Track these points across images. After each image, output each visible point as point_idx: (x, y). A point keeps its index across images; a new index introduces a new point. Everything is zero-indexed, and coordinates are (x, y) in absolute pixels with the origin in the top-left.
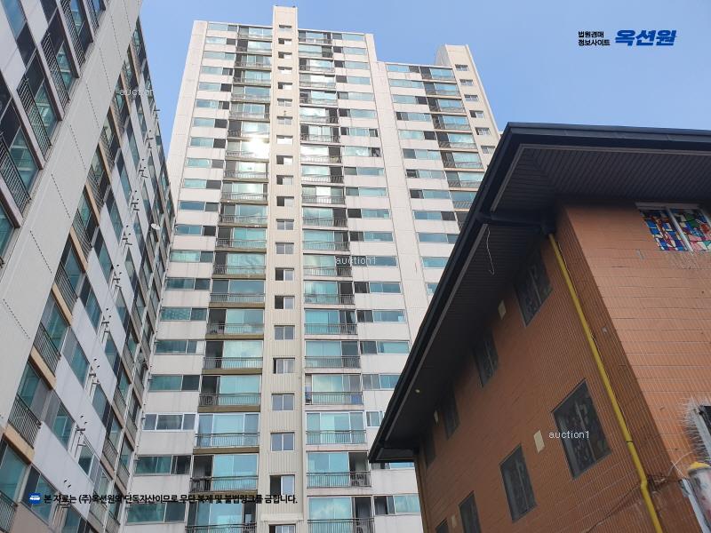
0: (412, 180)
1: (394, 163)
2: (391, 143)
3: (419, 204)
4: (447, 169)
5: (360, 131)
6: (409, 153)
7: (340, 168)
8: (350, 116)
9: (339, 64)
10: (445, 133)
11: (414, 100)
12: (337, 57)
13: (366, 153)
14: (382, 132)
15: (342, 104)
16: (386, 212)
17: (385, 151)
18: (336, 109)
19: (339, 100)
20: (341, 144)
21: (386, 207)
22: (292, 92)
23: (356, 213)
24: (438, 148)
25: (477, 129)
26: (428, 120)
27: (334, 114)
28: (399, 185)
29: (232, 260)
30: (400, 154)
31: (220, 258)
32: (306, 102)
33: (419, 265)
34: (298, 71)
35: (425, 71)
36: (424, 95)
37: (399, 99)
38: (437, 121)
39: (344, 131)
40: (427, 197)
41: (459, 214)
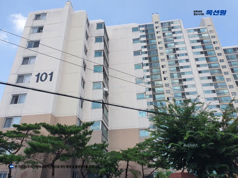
0: (199, 68)
1: (193, 63)
2: (191, 57)
3: (201, 75)
4: (208, 63)
5: (183, 55)
6: (197, 60)
7: (179, 67)
8: (179, 50)
9: (174, 33)
10: (206, 51)
11: (196, 41)
12: (173, 30)
13: (185, 61)
14: (189, 54)
15: (177, 46)
16: (193, 78)
17: (190, 60)
18: (175, 49)
19: (176, 45)
20: (178, 59)
21: (192, 77)
22: (162, 45)
23: (185, 80)
24: (205, 57)
25: (215, 48)
26: (201, 48)
27: (175, 50)
28: (195, 70)
29: (157, 96)
30: (194, 60)
31: (154, 96)
32: (167, 48)
33: (203, 92)
34: (163, 38)
35: (199, 30)
36: (199, 39)
37: (192, 42)
38: (204, 47)
39: (178, 55)
40: (203, 73)
41: (212, 77)
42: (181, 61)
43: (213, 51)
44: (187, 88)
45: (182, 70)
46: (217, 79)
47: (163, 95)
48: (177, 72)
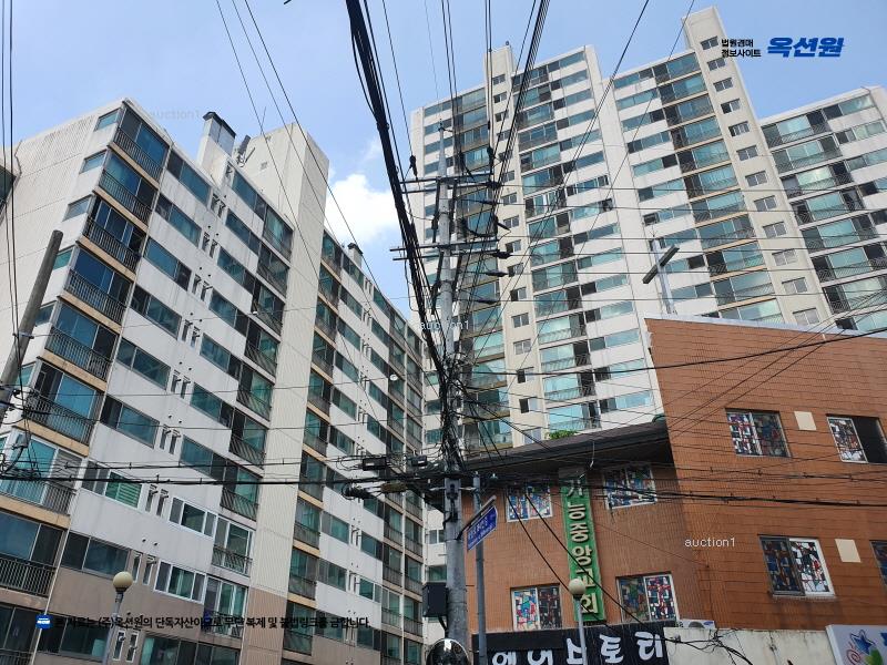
1: (629, 214)
4: (692, 200)
5: (589, 185)
6: (646, 194)
7: (569, 238)
8: (575, 170)
9: (559, 104)
10: (689, 151)
11: (648, 118)
12: (557, 95)
13: (596, 210)
14: (613, 177)
15: (567, 157)
17: (618, 201)
18: (559, 166)
19: (563, 153)
20: (569, 208)
21: (622, 270)
23: (590, 288)
24: (680, 175)
25: (730, 128)
26: (668, 141)
27: (558, 172)
30: (635, 198)
32: (528, 169)
35: (660, 72)
36: (660, 107)
37: (631, 124)
38: (679, 138)
39: (571, 191)
41: (710, 256)
42: (580, 211)
43: (719, 146)
44: (598, 322)
45: (580, 250)
46: (731, 263)
47: (500, 361)
48: (562, 261)
